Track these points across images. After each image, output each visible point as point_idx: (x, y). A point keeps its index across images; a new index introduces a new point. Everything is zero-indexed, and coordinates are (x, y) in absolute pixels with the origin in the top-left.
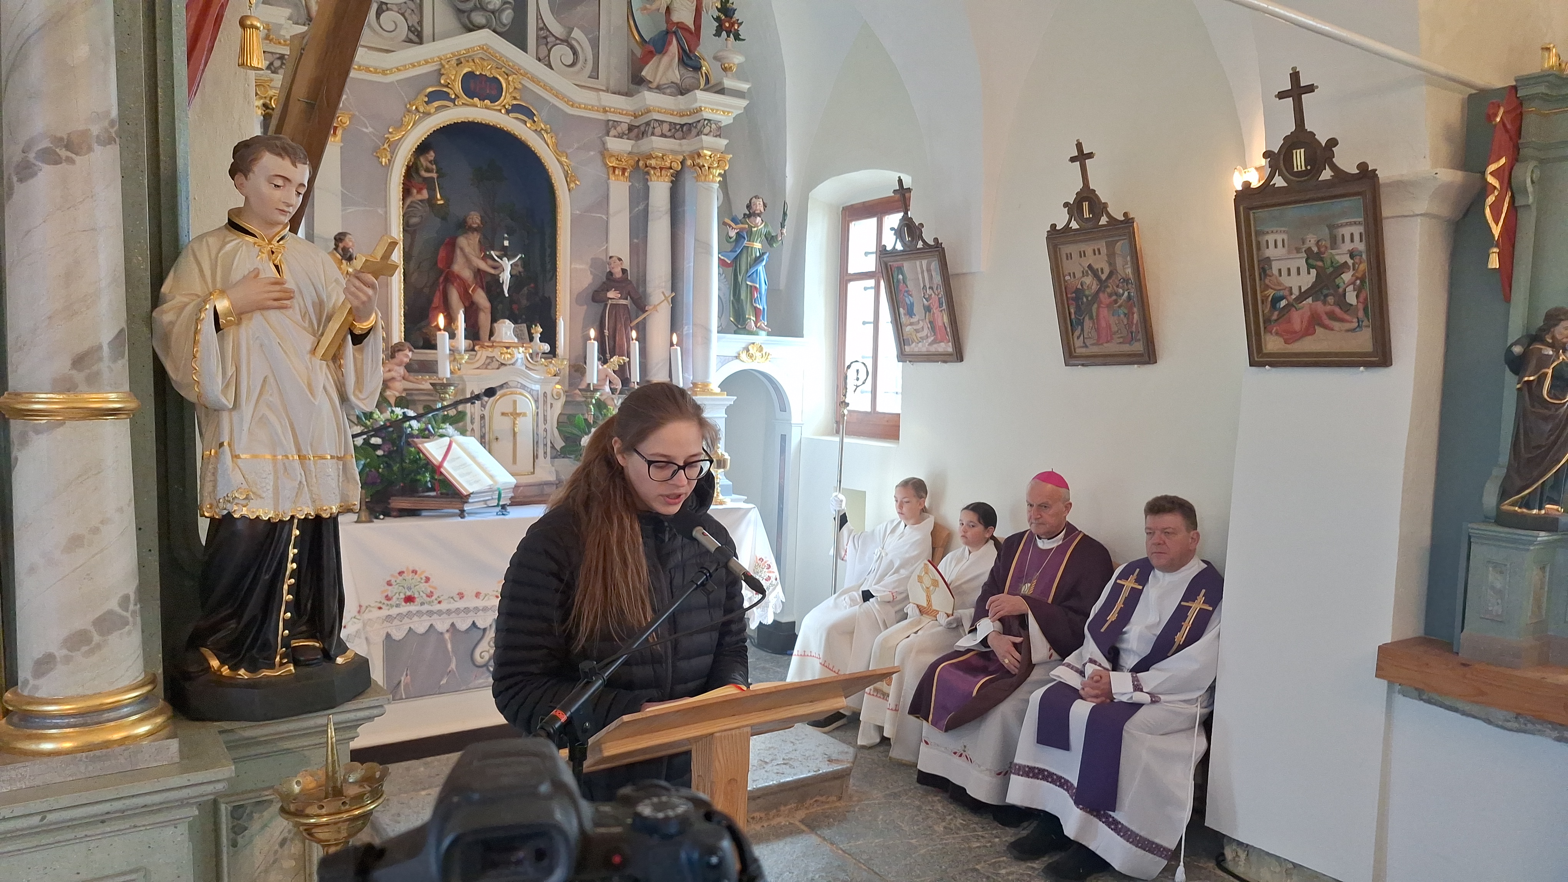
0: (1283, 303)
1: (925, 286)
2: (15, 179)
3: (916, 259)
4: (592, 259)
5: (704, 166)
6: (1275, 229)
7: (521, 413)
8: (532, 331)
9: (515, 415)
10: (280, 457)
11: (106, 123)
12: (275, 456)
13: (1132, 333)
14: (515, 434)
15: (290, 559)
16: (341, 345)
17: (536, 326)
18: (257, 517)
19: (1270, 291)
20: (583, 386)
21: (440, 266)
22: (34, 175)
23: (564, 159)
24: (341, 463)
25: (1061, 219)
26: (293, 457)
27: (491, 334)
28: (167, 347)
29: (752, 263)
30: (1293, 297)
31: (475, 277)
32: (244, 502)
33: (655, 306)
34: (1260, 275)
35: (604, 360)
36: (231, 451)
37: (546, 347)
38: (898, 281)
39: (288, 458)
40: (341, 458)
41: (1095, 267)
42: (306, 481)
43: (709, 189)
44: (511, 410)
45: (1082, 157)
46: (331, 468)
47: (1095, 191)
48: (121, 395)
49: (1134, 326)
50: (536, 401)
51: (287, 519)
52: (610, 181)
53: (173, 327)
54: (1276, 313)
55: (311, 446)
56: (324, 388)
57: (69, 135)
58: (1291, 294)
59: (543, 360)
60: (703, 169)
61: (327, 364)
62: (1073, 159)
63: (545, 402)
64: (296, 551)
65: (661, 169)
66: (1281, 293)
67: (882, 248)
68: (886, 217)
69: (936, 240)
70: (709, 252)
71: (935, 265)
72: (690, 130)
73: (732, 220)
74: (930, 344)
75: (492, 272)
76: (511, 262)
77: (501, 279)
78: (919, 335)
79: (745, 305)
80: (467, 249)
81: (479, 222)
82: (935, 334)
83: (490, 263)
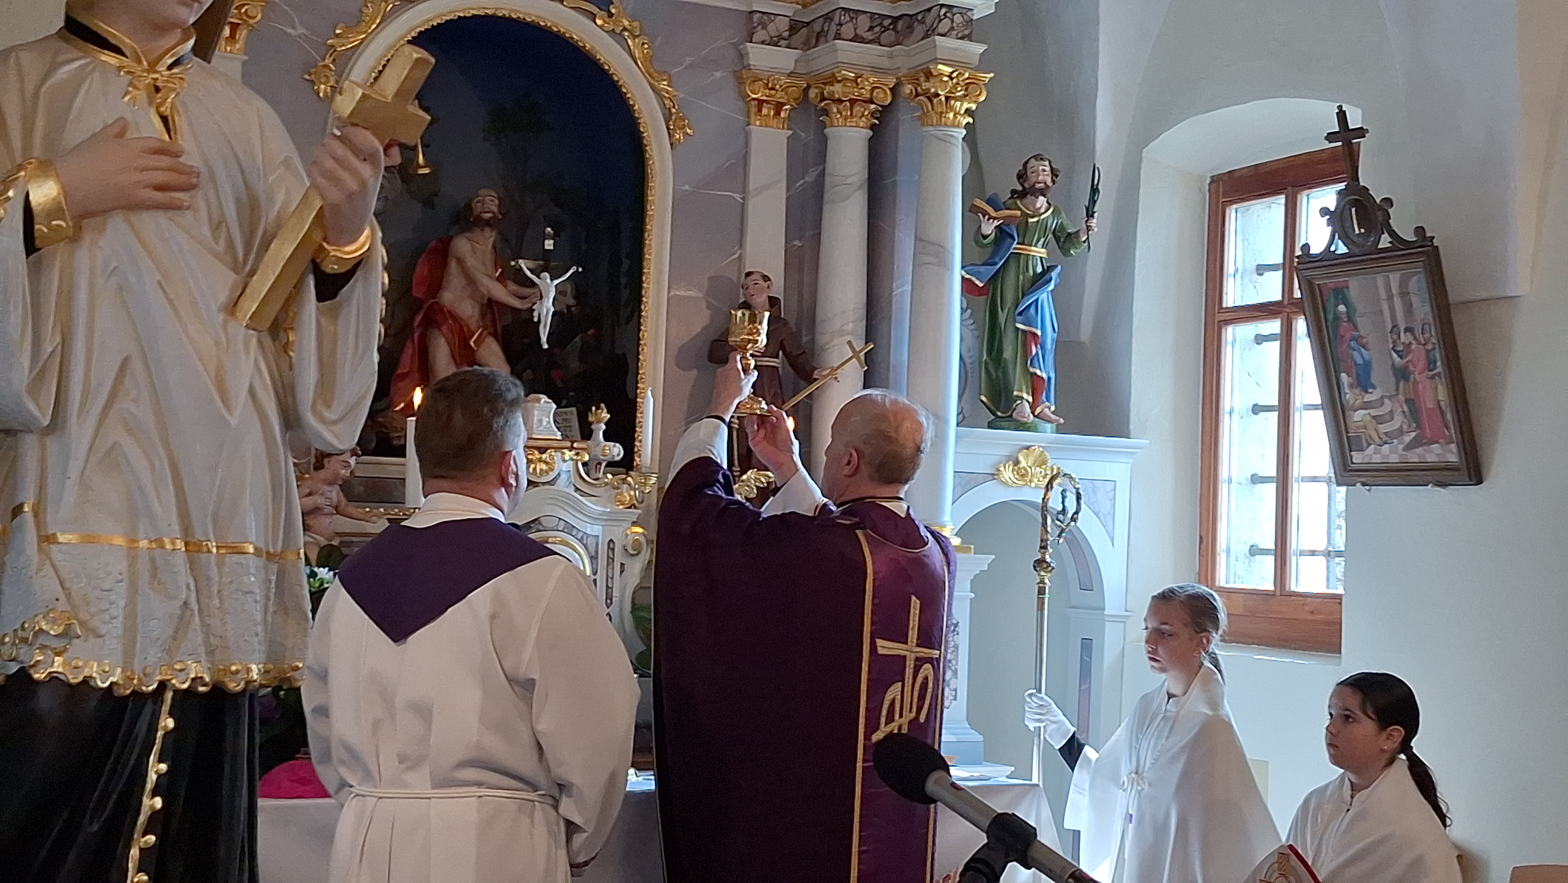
1: (1395, 326)
3: (1376, 270)
4: (710, 278)
5: (939, 95)
8: (591, 419)
17: (598, 408)
21: (418, 292)
23: (664, 85)
29: (1027, 285)
31: (483, 316)
33: (834, 370)
38: (1337, 317)
43: (946, 140)
50: (594, 559)
52: (752, 127)
59: (610, 476)
60: (935, 101)
63: (611, 563)
65: (853, 102)
67: (1298, 252)
68: (1306, 192)
69: (1420, 231)
70: (943, 263)
71: (1418, 283)
72: (910, 28)
73: (988, 202)
74: (1409, 447)
75: (517, 303)
76: (556, 282)
77: (536, 314)
78: (1384, 429)
79: (1011, 371)
80: (471, 262)
81: (495, 209)
82: (1418, 427)
83: (513, 287)
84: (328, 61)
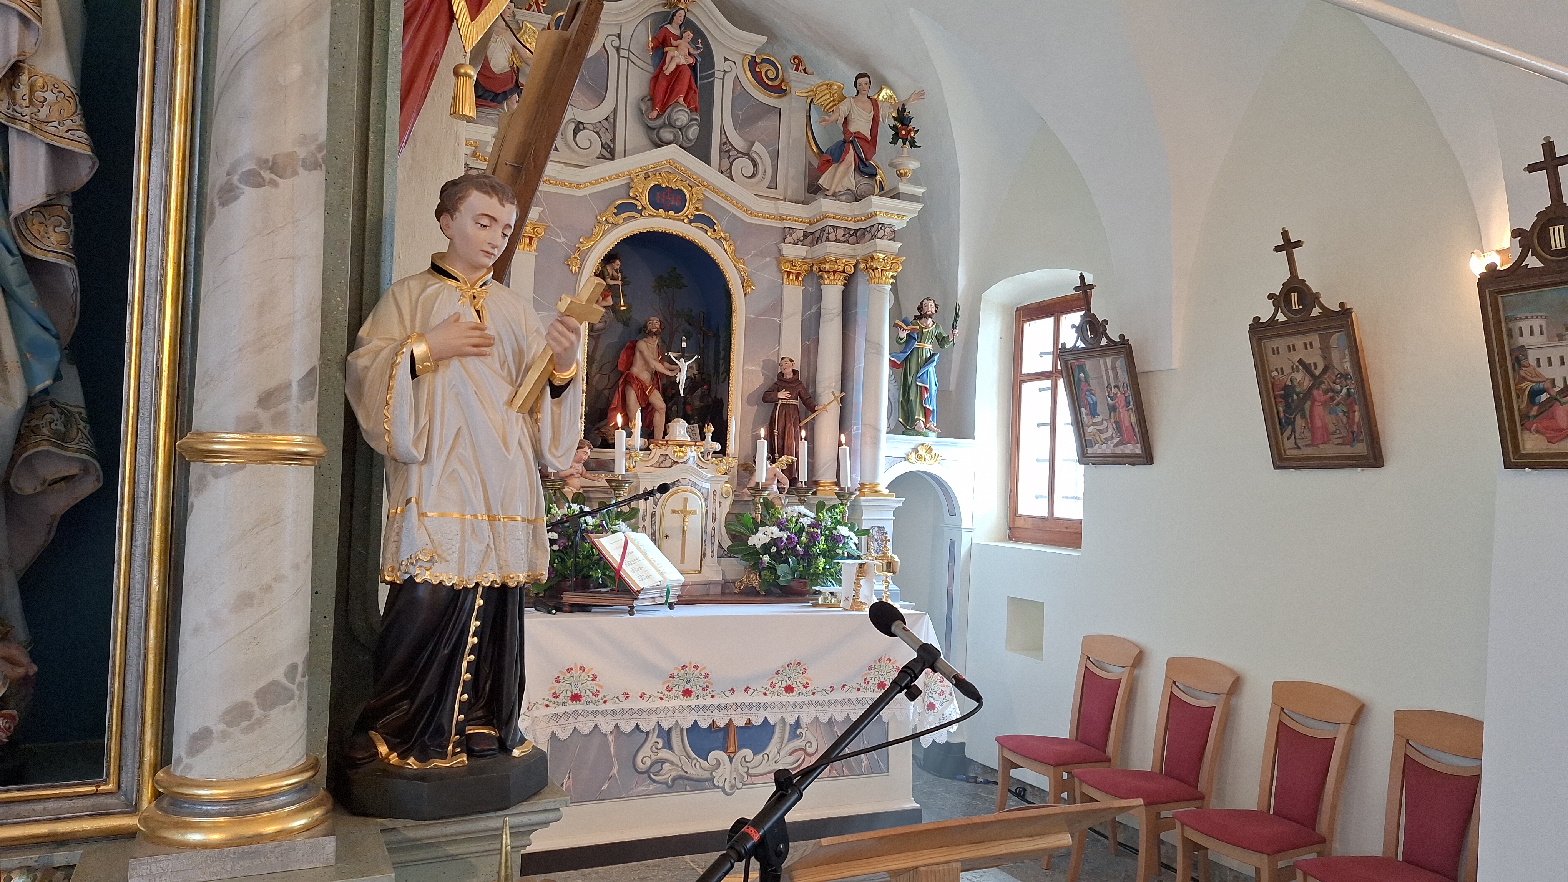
0: (1544, 397)
1: (1109, 384)
2: (217, 203)
3: (1100, 356)
4: (764, 360)
5: (877, 269)
6: (1529, 315)
7: (691, 511)
9: (685, 512)
10: (468, 517)
11: (313, 147)
12: (463, 516)
13: (1353, 433)
14: (684, 531)
15: (471, 632)
16: (539, 398)
17: (708, 425)
18: (440, 583)
19: (1526, 383)
20: (752, 484)
21: (621, 367)
22: (236, 198)
23: (741, 265)
24: (532, 527)
25: (1266, 312)
26: (482, 517)
27: (665, 434)
28: (360, 394)
29: (922, 363)
30: (1557, 389)
31: (652, 379)
32: (428, 565)
34: (1513, 365)
35: (773, 461)
36: (418, 508)
37: (717, 446)
38: (1079, 380)
39: (477, 518)
40: (531, 521)
41: (1307, 361)
42: (494, 545)
43: (882, 291)
44: (682, 508)
45: (1288, 246)
46: (520, 532)
47: (1305, 281)
48: (307, 439)
49: (1355, 426)
50: (706, 499)
51: (472, 586)
52: (784, 285)
53: (368, 372)
54: (1536, 408)
55: (502, 506)
56: (520, 443)
57: (274, 157)
58: (1554, 386)
60: (876, 272)
61: (524, 418)
62: (1278, 249)
63: (714, 500)
64: (478, 623)
65: (834, 272)
66: (1541, 386)
67: (1060, 347)
68: (1064, 316)
69: (1122, 336)
70: (880, 353)
71: (1120, 362)
72: (864, 235)
73: (904, 321)
74: (1116, 445)
75: (669, 373)
76: (687, 363)
77: (677, 379)
78: (1103, 436)
79: (914, 406)
80: (646, 353)
81: (658, 327)
82: (1121, 435)
83: (667, 365)
84: (577, 255)
